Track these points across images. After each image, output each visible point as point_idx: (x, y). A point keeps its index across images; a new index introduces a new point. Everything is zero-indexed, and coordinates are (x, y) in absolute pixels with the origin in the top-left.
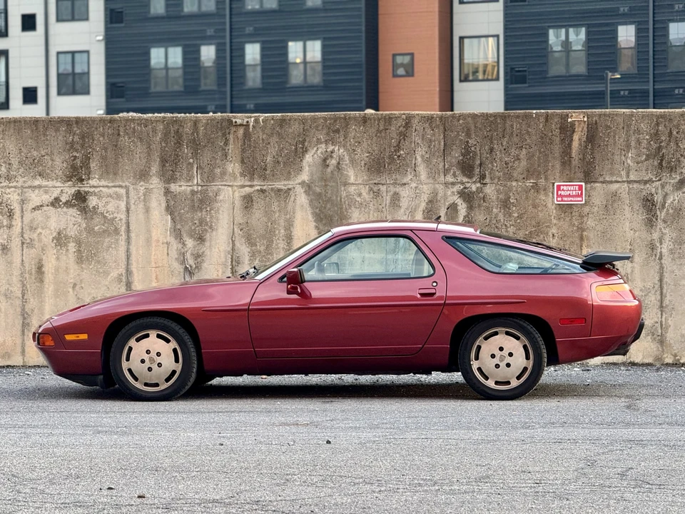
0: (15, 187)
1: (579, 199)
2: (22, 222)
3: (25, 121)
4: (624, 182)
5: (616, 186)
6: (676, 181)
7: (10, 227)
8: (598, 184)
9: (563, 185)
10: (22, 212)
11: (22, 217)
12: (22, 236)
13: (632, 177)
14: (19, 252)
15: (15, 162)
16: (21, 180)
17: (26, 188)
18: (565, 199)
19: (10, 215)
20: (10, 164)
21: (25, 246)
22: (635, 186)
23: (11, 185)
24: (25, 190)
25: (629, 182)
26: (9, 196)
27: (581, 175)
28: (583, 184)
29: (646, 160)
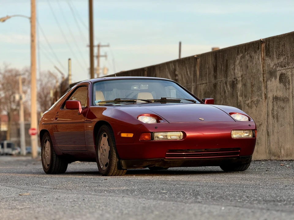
0: (290, 68)
2: (292, 86)
3: (291, 34)
7: (289, 89)
10: (292, 81)
11: (292, 83)
12: (292, 93)
14: (292, 101)
15: (289, 55)
16: (291, 64)
17: (292, 68)
19: (289, 83)
20: (288, 57)
21: (293, 98)
23: (289, 67)
24: (292, 69)
26: (288, 73)
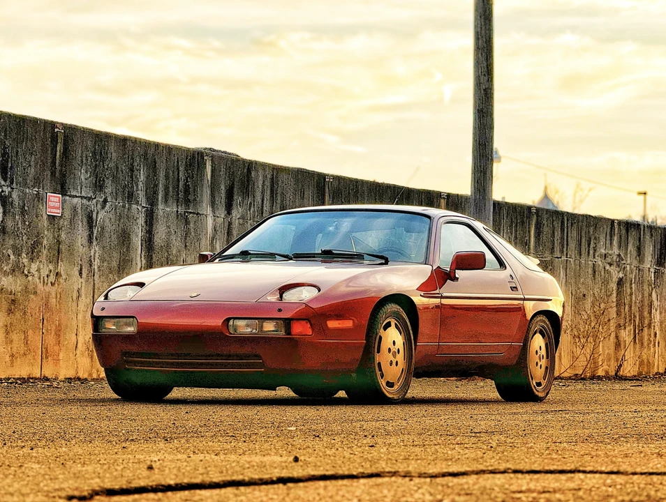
1: (58, 211)
4: (79, 197)
5: (76, 200)
6: (102, 200)
8: (67, 198)
9: (51, 196)
13: (83, 194)
18: (52, 210)
22: (85, 201)
25: (82, 197)
27: (59, 187)
28: (60, 196)
29: (90, 177)
